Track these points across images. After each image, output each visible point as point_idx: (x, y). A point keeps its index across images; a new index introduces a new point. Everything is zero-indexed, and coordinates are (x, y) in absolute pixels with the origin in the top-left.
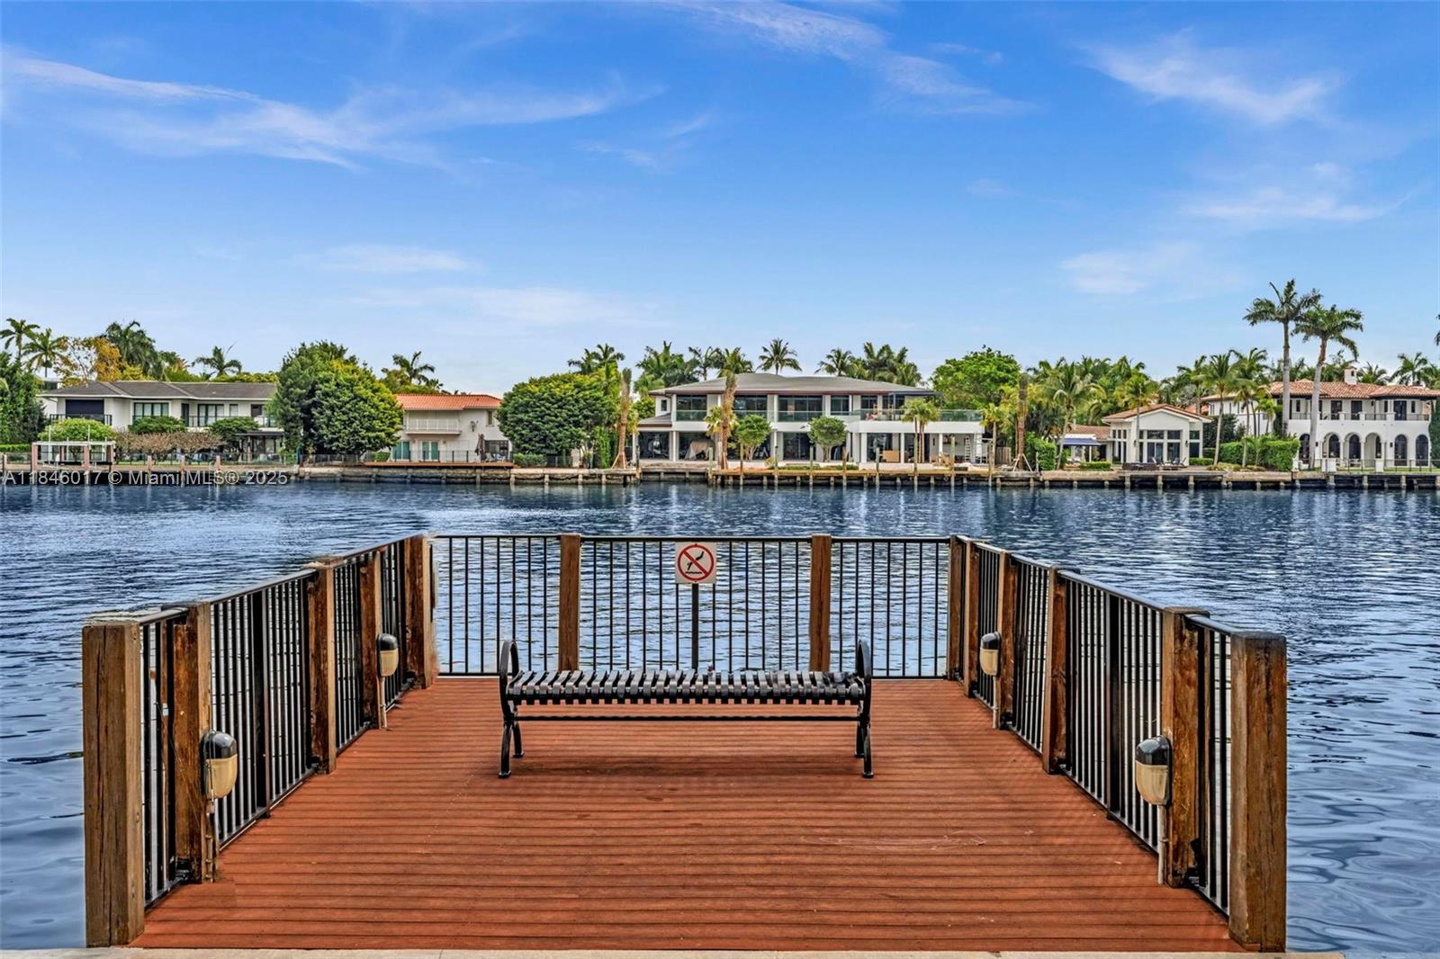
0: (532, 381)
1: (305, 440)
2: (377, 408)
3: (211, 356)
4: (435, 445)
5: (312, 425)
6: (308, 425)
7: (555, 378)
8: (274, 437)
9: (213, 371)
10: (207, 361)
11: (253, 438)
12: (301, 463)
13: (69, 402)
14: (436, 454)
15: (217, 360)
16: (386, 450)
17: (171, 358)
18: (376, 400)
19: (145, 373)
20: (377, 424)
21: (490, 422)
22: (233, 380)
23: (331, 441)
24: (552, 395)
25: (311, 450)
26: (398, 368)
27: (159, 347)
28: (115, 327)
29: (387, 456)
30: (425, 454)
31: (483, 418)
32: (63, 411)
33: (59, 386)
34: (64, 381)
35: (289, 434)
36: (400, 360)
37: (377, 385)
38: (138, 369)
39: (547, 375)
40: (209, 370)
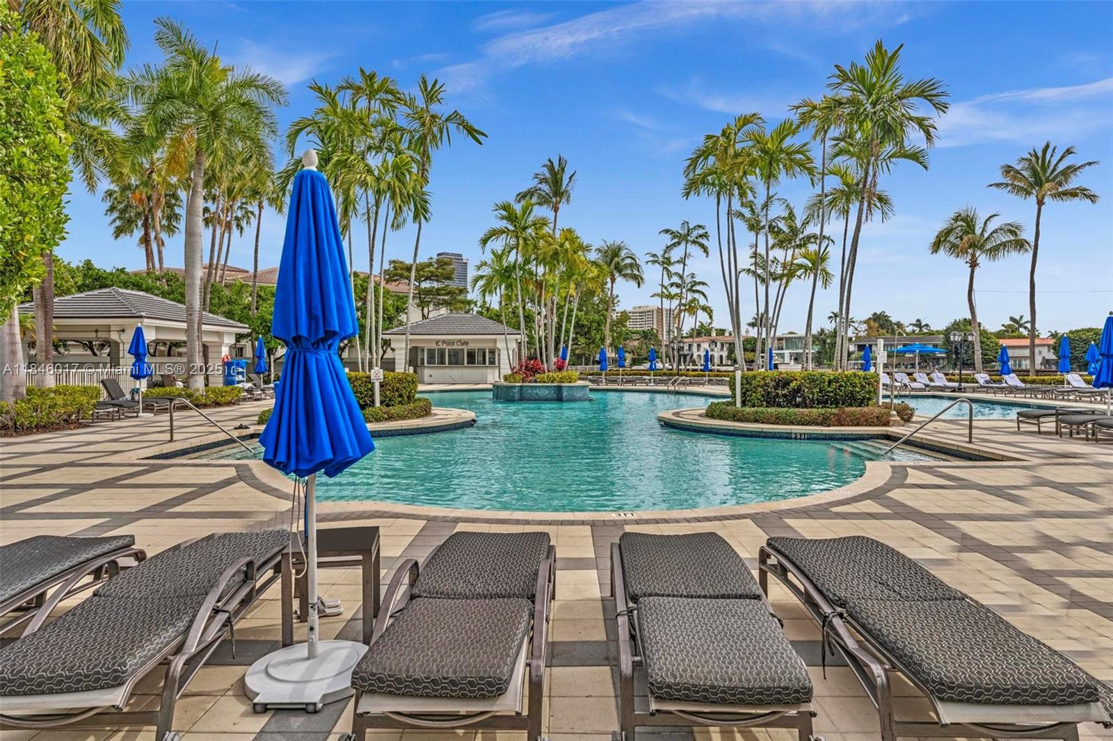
0: (1071, 332)
1: (956, 360)
2: (989, 345)
3: (915, 322)
4: (1020, 361)
5: (959, 353)
6: (957, 353)
7: (1083, 330)
8: (943, 358)
9: (917, 329)
10: (914, 325)
11: (934, 359)
12: (954, 369)
13: (859, 346)
14: (1020, 365)
15: (918, 324)
16: (994, 364)
17: (899, 325)
18: (988, 343)
19: (887, 332)
20: (989, 353)
21: (1049, 351)
22: (926, 333)
23: (968, 360)
24: (1081, 338)
25: (958, 364)
26: (1012, 323)
27: (894, 320)
28: (875, 314)
29: (994, 366)
30: (1015, 365)
31: (1046, 349)
32: (856, 349)
33: (853, 339)
34: (856, 337)
35: (948, 357)
36: (1012, 319)
37: (989, 336)
38: (884, 331)
39: (1079, 328)
40: (915, 328)
